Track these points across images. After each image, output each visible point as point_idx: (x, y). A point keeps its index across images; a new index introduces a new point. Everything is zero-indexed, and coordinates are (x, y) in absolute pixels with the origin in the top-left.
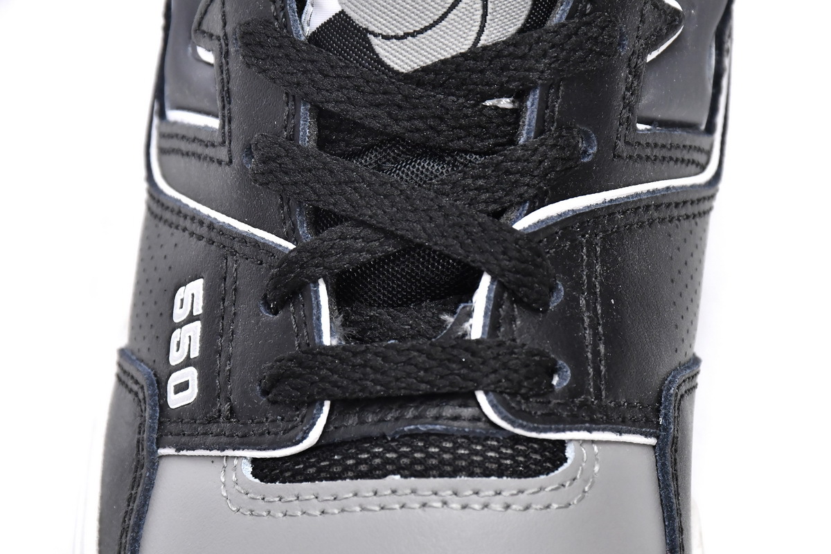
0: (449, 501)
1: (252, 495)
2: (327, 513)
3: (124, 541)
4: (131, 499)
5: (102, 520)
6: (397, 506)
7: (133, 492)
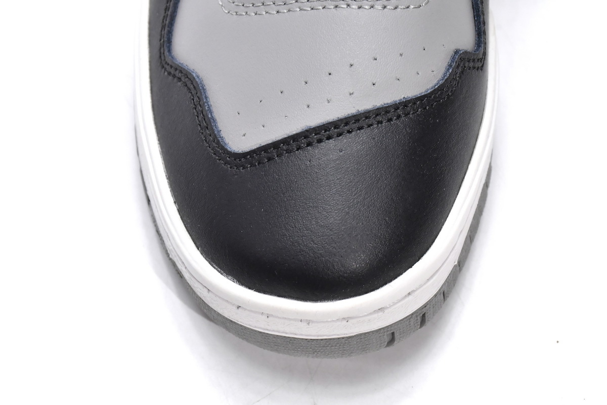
0: (351, 4)
1: (237, 4)
2: (280, 12)
3: (163, 33)
4: (167, 9)
5: (150, 23)
6: (321, 8)
7: (168, 5)
